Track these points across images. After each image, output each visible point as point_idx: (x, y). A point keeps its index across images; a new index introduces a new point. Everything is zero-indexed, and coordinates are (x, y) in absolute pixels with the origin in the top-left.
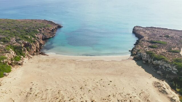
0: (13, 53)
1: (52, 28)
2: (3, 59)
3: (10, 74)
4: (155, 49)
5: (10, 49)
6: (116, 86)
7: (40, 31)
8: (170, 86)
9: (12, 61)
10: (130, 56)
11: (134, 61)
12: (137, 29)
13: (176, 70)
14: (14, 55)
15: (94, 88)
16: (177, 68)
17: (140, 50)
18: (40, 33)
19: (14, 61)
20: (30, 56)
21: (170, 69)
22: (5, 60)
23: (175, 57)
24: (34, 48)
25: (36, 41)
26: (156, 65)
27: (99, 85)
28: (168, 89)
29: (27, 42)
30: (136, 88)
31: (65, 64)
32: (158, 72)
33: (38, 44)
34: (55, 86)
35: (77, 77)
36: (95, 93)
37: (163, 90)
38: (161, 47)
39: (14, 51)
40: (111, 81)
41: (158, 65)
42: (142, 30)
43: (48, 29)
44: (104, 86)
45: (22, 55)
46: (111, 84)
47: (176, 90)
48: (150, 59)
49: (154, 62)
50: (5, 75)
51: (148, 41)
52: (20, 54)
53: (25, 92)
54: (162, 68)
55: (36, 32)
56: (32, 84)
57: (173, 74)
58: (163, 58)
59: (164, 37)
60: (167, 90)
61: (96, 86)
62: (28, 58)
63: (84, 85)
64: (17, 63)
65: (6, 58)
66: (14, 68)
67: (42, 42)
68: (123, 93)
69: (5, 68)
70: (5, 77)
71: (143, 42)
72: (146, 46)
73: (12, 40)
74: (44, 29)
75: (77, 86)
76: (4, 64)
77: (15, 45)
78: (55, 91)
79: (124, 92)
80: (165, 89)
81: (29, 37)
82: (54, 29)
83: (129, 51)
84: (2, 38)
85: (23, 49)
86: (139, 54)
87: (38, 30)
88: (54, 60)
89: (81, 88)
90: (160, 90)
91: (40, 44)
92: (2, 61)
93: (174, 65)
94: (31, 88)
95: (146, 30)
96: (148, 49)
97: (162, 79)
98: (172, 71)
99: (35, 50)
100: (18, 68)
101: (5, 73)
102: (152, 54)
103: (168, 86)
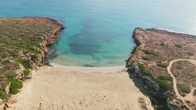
0: (22, 68)
1: (56, 31)
2: (15, 76)
3: (22, 89)
4: (147, 61)
5: (20, 64)
6: (108, 101)
7: (44, 37)
8: (151, 102)
9: (22, 76)
10: (125, 67)
11: (127, 73)
12: (137, 31)
13: (159, 87)
14: (24, 70)
15: (91, 103)
16: (159, 86)
17: (134, 61)
18: (44, 40)
19: (24, 76)
20: (37, 67)
21: (154, 86)
22: (17, 77)
23: (161, 73)
24: (40, 59)
25: (41, 50)
26: (145, 79)
27: (95, 100)
28: (149, 105)
29: (33, 54)
30: (124, 103)
31: (67, 77)
32: (145, 87)
33: (43, 53)
34: (59, 101)
35: (77, 91)
36: (91, 108)
37: (145, 106)
38: (153, 60)
39: (23, 65)
40: (105, 96)
41: (147, 79)
42: (141, 34)
43: (51, 33)
44: (99, 101)
45: (30, 68)
46: (105, 98)
47: (154, 107)
48: (141, 73)
49: (144, 77)
50: (18, 91)
51: (143, 51)
52: (28, 67)
53: (36, 107)
54: (148, 83)
55: (40, 40)
56: (41, 99)
57: (156, 91)
58: (151, 74)
59: (160, 45)
60: (147, 106)
61: (92, 101)
62: (35, 70)
63: (82, 100)
64: (27, 77)
65: (17, 75)
66: (25, 83)
67: (46, 50)
68: (112, 108)
69: (17, 84)
70: (18, 94)
71: (139, 51)
72: (141, 57)
73: (20, 53)
74: (47, 34)
75: (77, 101)
76: (16, 80)
77: (23, 58)
78: (59, 106)
79: (114, 107)
80: (146, 105)
81: (35, 48)
82: (57, 32)
83: (126, 61)
84: (11, 52)
85: (30, 63)
86: (133, 67)
87: (42, 37)
88: (58, 73)
89: (80, 103)
90: (142, 105)
91: (45, 53)
92: (14, 78)
93: (158, 82)
94: (40, 104)
95: (146, 34)
96: (141, 61)
97: (146, 94)
98: (156, 88)
99: (41, 61)
100: (28, 82)
101: (18, 89)
102: (143, 68)
103: (150, 102)
